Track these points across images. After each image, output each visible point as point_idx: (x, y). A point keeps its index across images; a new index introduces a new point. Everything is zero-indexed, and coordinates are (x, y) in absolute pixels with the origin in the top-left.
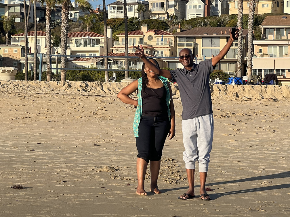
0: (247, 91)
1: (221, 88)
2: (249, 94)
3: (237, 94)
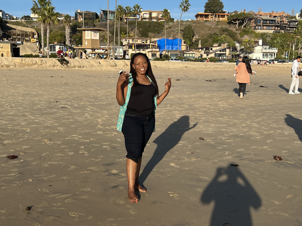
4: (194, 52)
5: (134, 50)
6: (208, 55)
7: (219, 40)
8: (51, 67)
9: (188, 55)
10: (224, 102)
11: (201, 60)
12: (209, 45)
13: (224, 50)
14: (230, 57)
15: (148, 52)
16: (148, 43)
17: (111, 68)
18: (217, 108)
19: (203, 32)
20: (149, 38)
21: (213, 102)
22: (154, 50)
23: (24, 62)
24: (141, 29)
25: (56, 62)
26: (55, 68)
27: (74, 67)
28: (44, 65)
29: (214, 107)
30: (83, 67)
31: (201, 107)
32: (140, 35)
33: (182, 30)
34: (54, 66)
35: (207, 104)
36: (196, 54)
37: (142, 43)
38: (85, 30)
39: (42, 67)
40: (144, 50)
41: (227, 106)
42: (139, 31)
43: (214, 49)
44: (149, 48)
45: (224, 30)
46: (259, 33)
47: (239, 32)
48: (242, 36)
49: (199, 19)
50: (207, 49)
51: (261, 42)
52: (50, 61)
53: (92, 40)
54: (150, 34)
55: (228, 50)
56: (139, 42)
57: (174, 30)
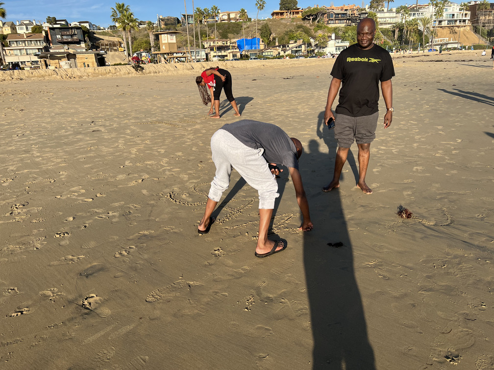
4: (272, 50)
6: (285, 53)
7: (294, 37)
8: (126, 75)
9: (266, 54)
10: (304, 106)
11: (279, 57)
12: (286, 42)
13: (300, 46)
14: (306, 53)
15: (229, 53)
17: (187, 71)
18: (297, 115)
19: (279, 30)
20: (229, 39)
21: (292, 107)
22: (234, 50)
23: (97, 71)
25: (131, 70)
26: (130, 75)
27: (150, 73)
29: (293, 114)
30: (159, 72)
31: (277, 115)
33: (260, 30)
34: (129, 73)
35: (284, 110)
36: (274, 52)
37: (223, 45)
38: (161, 34)
40: (224, 52)
41: (308, 111)
42: (219, 33)
43: (290, 46)
44: (230, 49)
45: (299, 27)
46: (331, 28)
47: (312, 28)
48: (316, 32)
49: (275, 17)
50: (284, 46)
51: (333, 36)
52: (124, 69)
53: (169, 43)
54: (230, 35)
55: (303, 46)
56: (220, 44)
57: (252, 29)
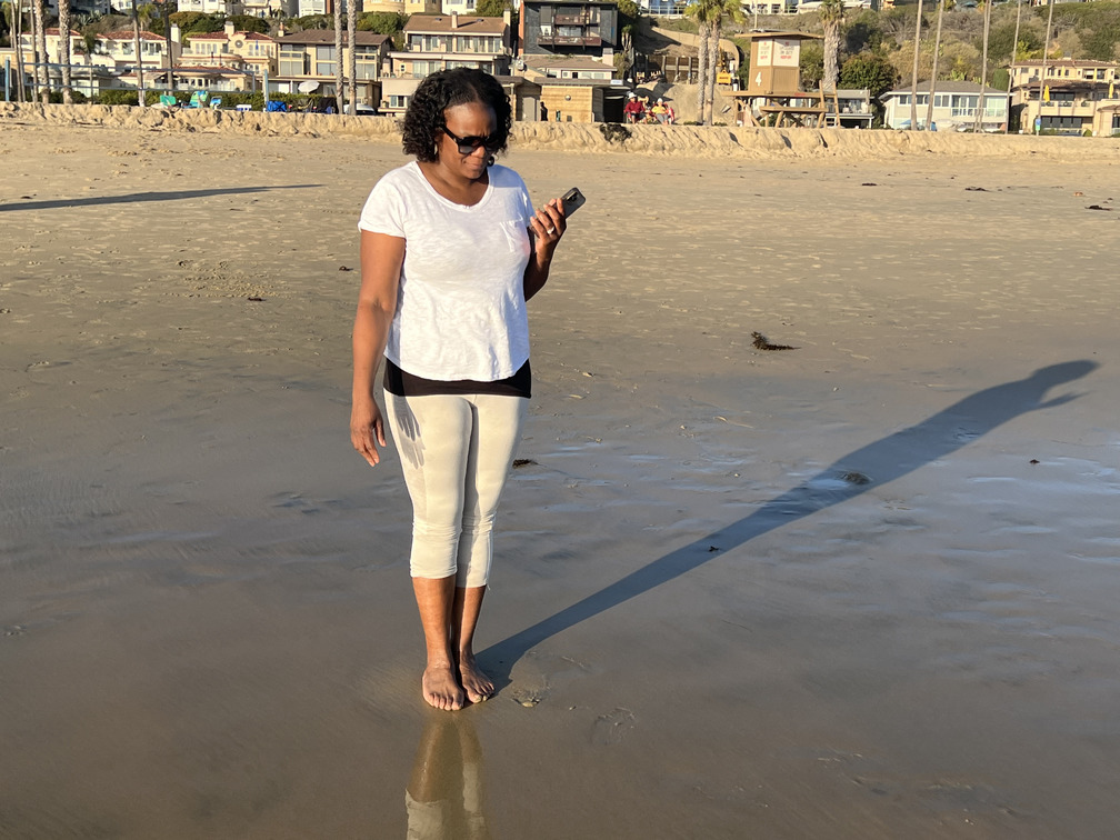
0: (274, 122)
1: (233, 116)
2: (277, 125)
3: (258, 126)
5: (1048, 104)
8: (575, 148)
15: (1099, 110)
16: (1109, 77)
20: (1114, 62)
24: (1087, 31)
25: (593, 135)
26: (586, 150)
27: (645, 147)
28: (554, 143)
30: (673, 147)
32: (1084, 52)
34: (584, 144)
37: (1085, 80)
38: (756, 39)
39: (550, 147)
40: (1083, 105)
42: (1081, 36)
44: (1105, 96)
52: (574, 132)
53: (775, 68)
56: (1076, 75)
